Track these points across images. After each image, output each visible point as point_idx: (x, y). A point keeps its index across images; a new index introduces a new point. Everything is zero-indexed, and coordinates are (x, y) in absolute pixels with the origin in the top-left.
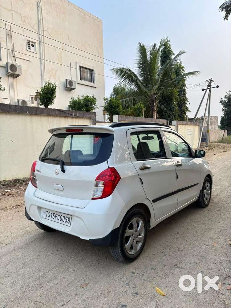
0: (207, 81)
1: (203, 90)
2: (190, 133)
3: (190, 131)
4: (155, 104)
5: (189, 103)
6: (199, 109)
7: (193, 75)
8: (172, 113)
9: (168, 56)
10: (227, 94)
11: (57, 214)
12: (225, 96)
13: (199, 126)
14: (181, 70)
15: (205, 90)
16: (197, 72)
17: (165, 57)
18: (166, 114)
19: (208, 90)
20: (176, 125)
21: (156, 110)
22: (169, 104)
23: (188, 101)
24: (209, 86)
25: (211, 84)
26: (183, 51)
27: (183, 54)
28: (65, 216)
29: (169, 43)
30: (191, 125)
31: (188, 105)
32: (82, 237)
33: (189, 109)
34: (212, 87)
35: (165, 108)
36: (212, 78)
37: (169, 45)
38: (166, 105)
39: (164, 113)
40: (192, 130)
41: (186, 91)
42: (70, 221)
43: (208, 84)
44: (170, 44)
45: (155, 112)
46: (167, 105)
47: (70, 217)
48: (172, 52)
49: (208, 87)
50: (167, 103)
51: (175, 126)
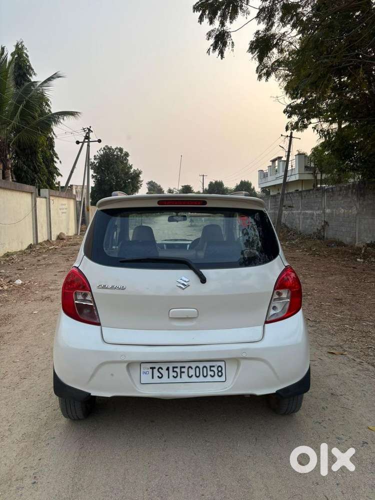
0: (84, 129)
1: (78, 142)
2: (64, 211)
3: (64, 207)
4: (8, 156)
5: (60, 162)
6: (72, 172)
7: (71, 117)
8: (38, 176)
9: (25, 74)
10: (98, 154)
11: (184, 367)
12: (95, 156)
13: (74, 199)
14: (44, 105)
15: (81, 144)
16: (76, 112)
17: (19, 75)
18: (27, 177)
19: (86, 144)
20: (47, 196)
21: (11, 169)
22: (32, 161)
23: (58, 158)
24: (87, 137)
25: (89, 135)
26: (60, 74)
27: (59, 78)
28: (208, 365)
29: (25, 51)
30: (65, 198)
31: (57, 165)
32: (259, 392)
33: (60, 172)
34: (91, 140)
35: (25, 166)
36: (90, 127)
37: (26, 55)
38: (25, 160)
39: (23, 174)
40: (66, 206)
41: (55, 140)
42: (223, 371)
43: (85, 135)
44: (28, 53)
45: (10, 171)
46: (27, 160)
47: (222, 364)
48: (32, 70)
49: (84, 140)
50: (28, 158)
51: (46, 198)
